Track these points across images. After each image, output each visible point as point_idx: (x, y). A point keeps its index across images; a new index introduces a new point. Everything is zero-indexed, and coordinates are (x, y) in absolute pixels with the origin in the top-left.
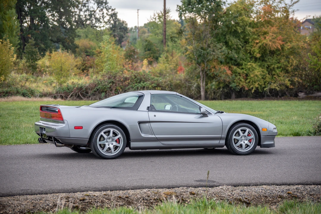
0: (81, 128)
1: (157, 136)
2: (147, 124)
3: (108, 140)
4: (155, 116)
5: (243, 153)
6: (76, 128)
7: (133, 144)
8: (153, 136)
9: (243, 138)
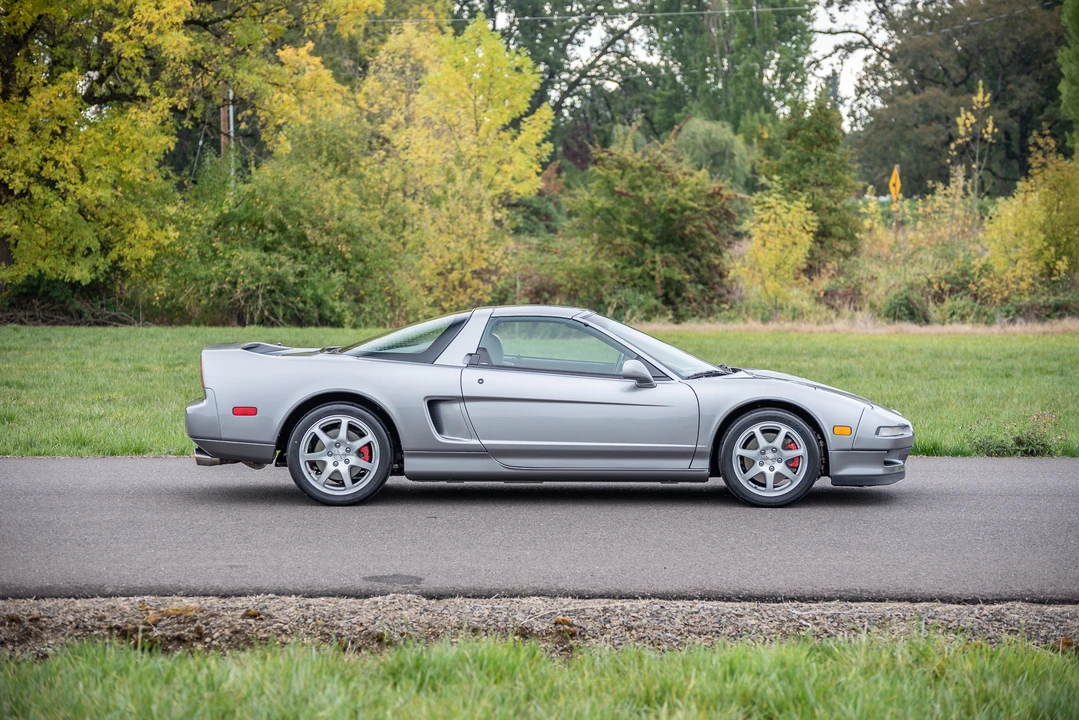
0: (250, 411)
1: (484, 442)
2: (457, 406)
3: (335, 450)
4: (481, 381)
5: (767, 500)
6: (239, 411)
7: (411, 464)
8: (475, 442)
9: (770, 454)
